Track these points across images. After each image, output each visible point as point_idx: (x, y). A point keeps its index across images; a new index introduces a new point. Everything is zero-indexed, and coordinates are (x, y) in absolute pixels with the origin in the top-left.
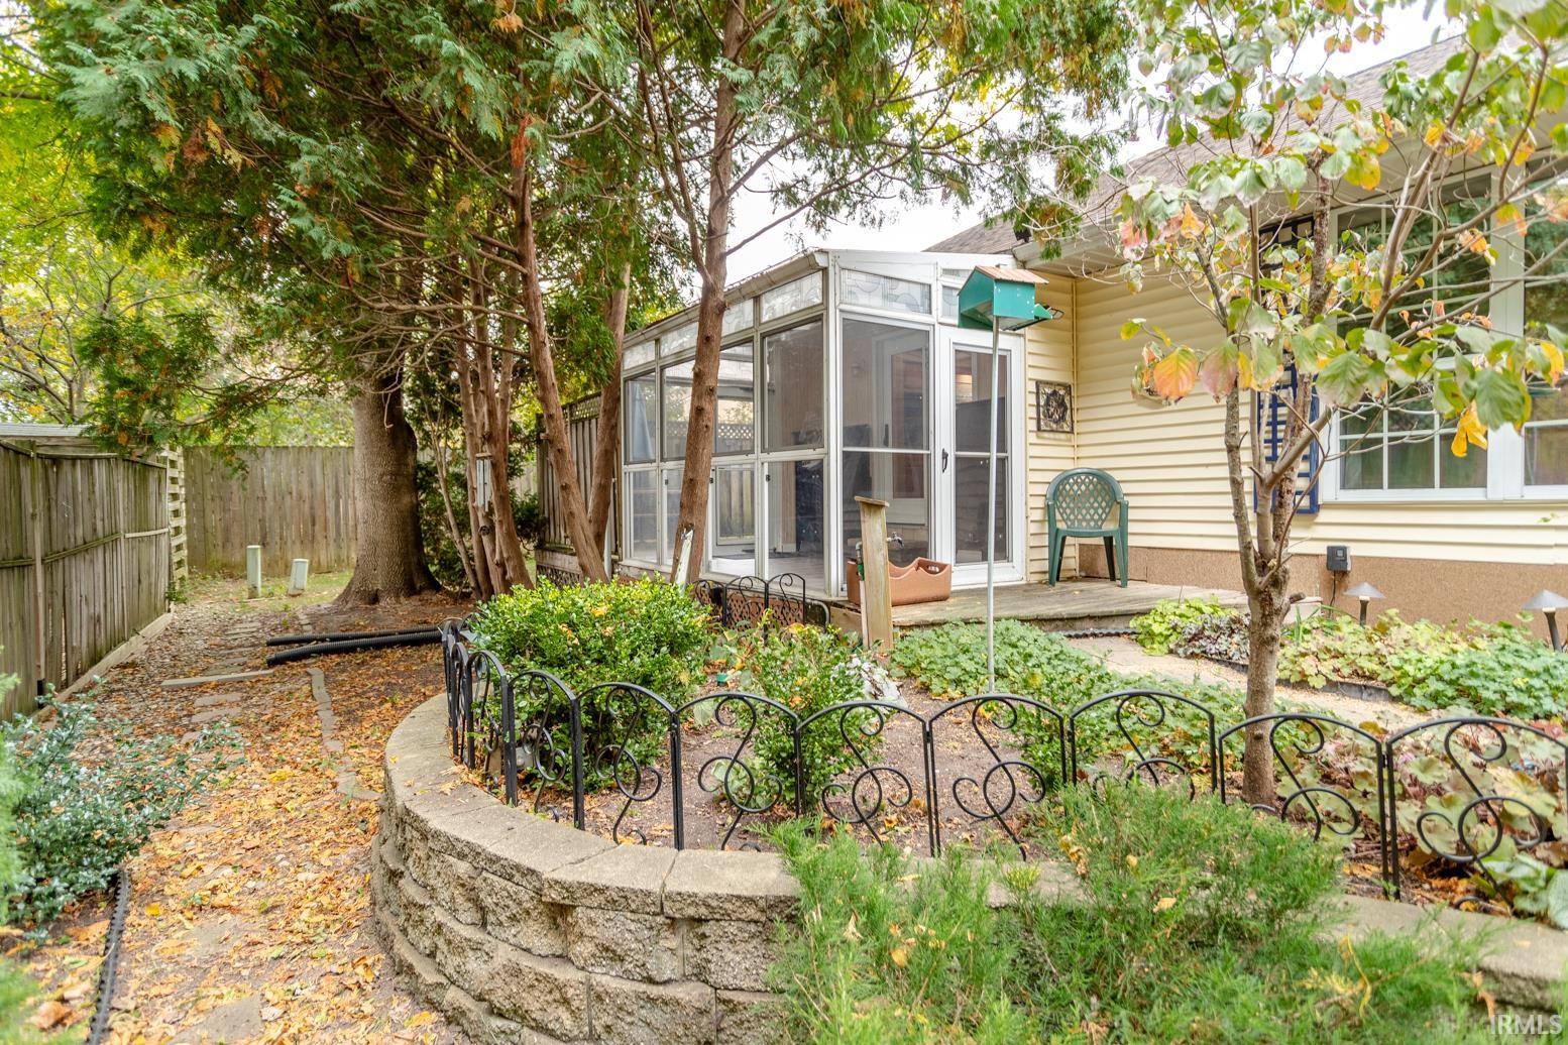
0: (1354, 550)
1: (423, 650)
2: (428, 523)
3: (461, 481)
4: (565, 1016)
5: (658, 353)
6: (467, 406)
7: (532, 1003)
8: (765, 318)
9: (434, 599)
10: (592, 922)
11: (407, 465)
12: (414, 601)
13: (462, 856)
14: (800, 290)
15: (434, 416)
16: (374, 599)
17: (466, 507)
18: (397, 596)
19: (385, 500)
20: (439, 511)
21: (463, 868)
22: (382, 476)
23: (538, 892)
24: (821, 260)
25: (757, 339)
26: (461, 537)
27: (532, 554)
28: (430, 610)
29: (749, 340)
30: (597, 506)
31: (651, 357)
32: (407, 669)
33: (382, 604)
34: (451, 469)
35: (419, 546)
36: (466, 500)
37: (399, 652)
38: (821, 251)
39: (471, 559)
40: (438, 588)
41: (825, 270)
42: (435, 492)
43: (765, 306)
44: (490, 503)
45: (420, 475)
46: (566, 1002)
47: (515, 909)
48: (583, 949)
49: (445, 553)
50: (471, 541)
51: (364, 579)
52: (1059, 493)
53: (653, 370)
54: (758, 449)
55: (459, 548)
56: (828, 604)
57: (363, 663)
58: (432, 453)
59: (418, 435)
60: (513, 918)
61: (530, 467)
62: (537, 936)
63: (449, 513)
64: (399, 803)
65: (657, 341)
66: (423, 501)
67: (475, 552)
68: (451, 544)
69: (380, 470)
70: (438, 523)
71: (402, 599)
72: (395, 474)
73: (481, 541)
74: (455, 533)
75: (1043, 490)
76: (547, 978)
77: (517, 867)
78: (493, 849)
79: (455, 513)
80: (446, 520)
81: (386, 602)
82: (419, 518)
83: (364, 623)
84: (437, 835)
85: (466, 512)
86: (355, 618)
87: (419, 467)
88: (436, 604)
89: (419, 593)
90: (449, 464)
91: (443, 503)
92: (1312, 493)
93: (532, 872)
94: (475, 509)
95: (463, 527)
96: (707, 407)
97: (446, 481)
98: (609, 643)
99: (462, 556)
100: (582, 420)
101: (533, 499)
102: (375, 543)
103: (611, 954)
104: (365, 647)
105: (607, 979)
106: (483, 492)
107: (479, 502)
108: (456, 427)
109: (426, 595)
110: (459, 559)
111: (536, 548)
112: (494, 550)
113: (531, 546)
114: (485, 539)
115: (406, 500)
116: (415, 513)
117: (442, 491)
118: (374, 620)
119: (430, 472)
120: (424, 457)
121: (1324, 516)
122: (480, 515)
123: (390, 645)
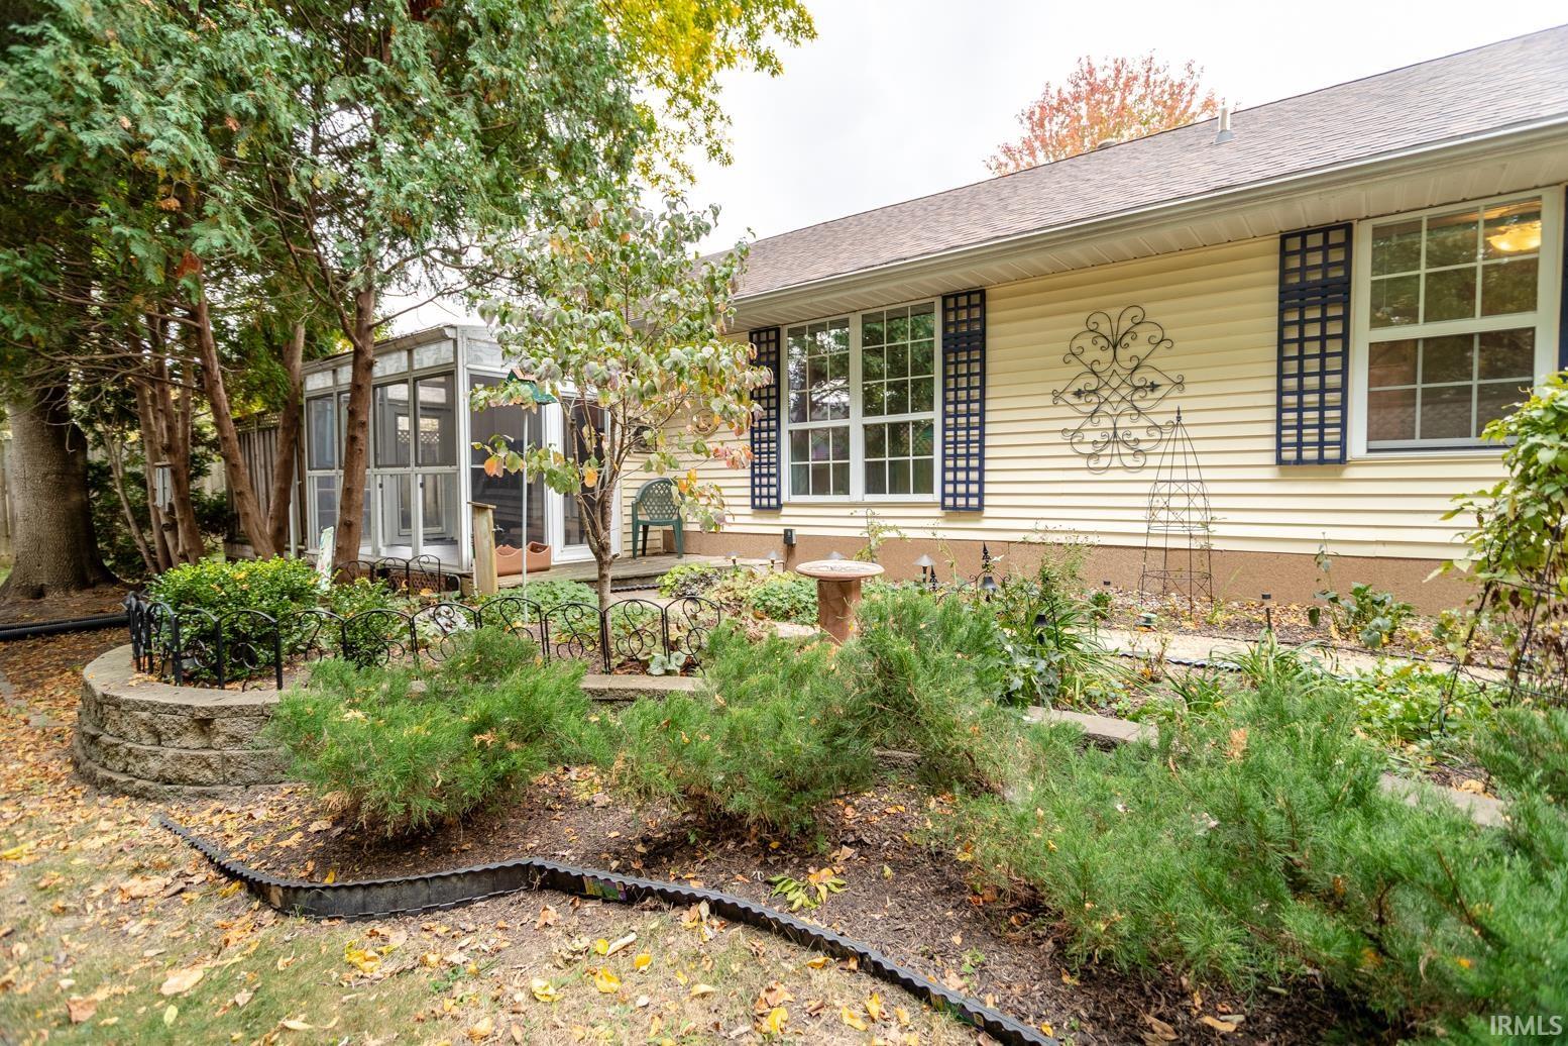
0: (798, 531)
1: (101, 634)
2: (100, 520)
3: (140, 481)
4: (209, 773)
5: (335, 380)
6: (145, 415)
7: (189, 772)
8: (416, 367)
9: (111, 591)
10: (223, 725)
11: (75, 464)
12: (87, 595)
13: (144, 709)
14: (439, 350)
15: (107, 418)
16: (39, 593)
17: (146, 506)
18: (67, 590)
19: (50, 498)
20: (115, 508)
21: (145, 715)
22: (46, 475)
23: (192, 715)
24: (449, 333)
25: (411, 381)
26: (141, 532)
27: (221, 547)
28: (106, 601)
29: (405, 381)
30: (278, 505)
31: (329, 382)
32: (85, 648)
33: (49, 597)
34: (128, 469)
35: (91, 541)
36: (146, 498)
37: (75, 637)
38: (451, 327)
39: (151, 552)
40: (115, 581)
41: (455, 342)
42: (110, 490)
43: (416, 356)
44: (171, 505)
45: (91, 473)
46: (209, 766)
47: (178, 728)
48: (220, 739)
49: (122, 547)
50: (151, 536)
51: (26, 575)
52: (644, 497)
53: (331, 395)
54: (413, 464)
55: (139, 542)
56: (461, 576)
57: (35, 647)
58: (104, 453)
59: (90, 437)
60: (178, 734)
61: (217, 466)
62: (192, 740)
63: (126, 511)
64: (98, 694)
65: (335, 371)
66: (96, 499)
67: (157, 546)
68: (130, 539)
69: (44, 469)
70: (114, 520)
71: (72, 592)
72: (61, 474)
73: (162, 537)
74: (134, 530)
75: (634, 493)
76: (197, 757)
77: (180, 706)
78: (163, 700)
79: (133, 510)
80: (124, 517)
81: (53, 597)
82: (91, 515)
83: (27, 615)
84: (127, 702)
85: (146, 508)
86: (17, 612)
87: (90, 466)
88: (113, 596)
89: (93, 586)
90: (126, 464)
91: (118, 500)
92: (778, 496)
93: (188, 706)
94: (156, 508)
95: (143, 521)
96: (359, 435)
97: (122, 481)
98: (246, 593)
99: (143, 550)
100: (269, 429)
101: (221, 496)
102: (39, 541)
103: (235, 739)
104: (36, 634)
105: (232, 751)
106: (163, 491)
107: (159, 502)
108: (132, 429)
109: (100, 588)
110: (140, 554)
111: (225, 541)
112: (177, 544)
113: (219, 540)
114: (167, 535)
115: (75, 498)
116: (86, 510)
117: (118, 490)
118: (41, 612)
119: (104, 472)
120: (96, 456)
121: (785, 511)
122: (161, 513)
123: (65, 631)
